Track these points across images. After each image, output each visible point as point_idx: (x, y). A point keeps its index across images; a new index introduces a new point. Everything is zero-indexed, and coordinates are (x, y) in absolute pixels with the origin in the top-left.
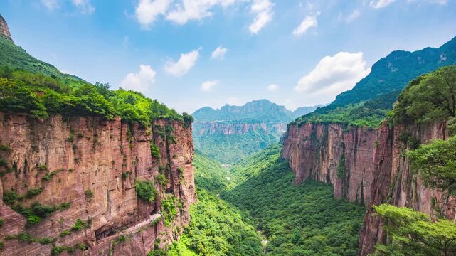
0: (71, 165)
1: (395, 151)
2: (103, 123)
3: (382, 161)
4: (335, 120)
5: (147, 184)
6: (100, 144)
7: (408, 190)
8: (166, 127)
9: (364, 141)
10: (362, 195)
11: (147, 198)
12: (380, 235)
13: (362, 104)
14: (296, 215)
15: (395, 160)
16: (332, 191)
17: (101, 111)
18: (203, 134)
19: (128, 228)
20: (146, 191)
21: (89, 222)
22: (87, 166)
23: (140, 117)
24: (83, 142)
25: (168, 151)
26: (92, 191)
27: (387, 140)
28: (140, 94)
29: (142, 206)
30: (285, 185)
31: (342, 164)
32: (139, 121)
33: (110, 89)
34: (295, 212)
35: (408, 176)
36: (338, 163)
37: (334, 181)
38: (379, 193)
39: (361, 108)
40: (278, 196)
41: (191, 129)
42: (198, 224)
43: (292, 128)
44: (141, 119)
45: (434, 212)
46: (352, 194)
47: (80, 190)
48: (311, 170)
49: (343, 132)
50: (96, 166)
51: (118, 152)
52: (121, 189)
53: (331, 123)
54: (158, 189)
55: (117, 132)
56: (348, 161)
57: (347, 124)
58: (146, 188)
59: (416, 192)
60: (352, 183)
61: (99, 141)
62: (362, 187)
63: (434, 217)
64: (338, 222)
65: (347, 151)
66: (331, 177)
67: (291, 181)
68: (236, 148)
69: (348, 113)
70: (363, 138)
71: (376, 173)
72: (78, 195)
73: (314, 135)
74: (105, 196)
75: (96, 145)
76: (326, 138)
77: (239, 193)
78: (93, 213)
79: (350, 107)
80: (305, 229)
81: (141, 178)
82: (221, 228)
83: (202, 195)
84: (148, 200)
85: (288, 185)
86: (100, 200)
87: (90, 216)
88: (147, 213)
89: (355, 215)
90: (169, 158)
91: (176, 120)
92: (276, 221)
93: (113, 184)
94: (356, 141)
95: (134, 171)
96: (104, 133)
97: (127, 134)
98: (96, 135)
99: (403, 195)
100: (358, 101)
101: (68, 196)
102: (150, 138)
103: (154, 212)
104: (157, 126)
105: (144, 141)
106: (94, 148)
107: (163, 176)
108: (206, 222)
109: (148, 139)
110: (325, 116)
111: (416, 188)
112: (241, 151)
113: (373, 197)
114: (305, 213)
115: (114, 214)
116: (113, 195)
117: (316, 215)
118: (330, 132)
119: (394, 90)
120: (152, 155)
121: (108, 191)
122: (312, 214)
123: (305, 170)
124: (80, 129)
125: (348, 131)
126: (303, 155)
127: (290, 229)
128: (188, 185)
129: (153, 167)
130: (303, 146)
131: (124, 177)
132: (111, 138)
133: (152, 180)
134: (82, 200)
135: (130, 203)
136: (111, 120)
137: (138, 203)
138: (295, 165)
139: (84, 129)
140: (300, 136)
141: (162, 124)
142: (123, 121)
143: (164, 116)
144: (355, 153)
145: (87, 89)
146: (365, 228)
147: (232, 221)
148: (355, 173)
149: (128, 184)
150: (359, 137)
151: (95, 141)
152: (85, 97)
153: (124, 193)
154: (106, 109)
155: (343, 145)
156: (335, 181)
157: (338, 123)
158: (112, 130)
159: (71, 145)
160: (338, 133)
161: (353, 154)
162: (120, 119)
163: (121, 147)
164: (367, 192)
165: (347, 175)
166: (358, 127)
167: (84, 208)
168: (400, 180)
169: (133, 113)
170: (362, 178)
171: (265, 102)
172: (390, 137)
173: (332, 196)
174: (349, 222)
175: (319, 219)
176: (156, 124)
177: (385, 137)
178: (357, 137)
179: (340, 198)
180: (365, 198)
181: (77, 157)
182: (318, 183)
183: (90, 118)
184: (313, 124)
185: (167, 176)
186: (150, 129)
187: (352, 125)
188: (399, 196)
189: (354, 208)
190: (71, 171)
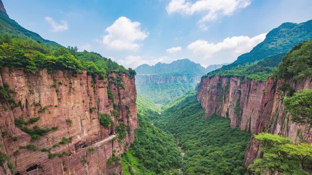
0: (56, 103)
1: (276, 97)
2: (75, 75)
3: (266, 104)
4: (236, 75)
5: (106, 116)
6: (73, 89)
7: (283, 123)
8: (117, 78)
9: (255, 90)
10: (250, 125)
11: (106, 124)
12: (259, 152)
13: (256, 63)
14: (204, 138)
15: (275, 103)
16: (230, 123)
17: (73, 67)
18: (143, 83)
19: (95, 143)
20: (105, 120)
21: (70, 139)
22: (66, 104)
23: (99, 71)
24: (62, 88)
25: (119, 95)
26: (71, 120)
27: (272, 89)
28: (99, 55)
29: (103, 130)
30: (198, 118)
31: (238, 105)
33: (78, 51)
34: (203, 136)
35: (283, 114)
36: (235, 104)
37: (231, 116)
38: (262, 125)
39: (255, 66)
40: (192, 125)
41: (134, 79)
42: (139, 142)
43: (204, 80)
44: (100, 73)
45: (298, 138)
46: (243, 126)
47: (63, 119)
48: (216, 109)
49: (241, 83)
50: (72, 104)
51: (86, 94)
52: (89, 119)
53: (232, 76)
54: (113, 119)
55: (84, 81)
56: (243, 103)
57: (244, 77)
58: (105, 118)
59: (287, 125)
60: (244, 118)
61: (73, 87)
62: (250, 121)
63: (298, 142)
64: (232, 143)
65: (242, 96)
66: (229, 114)
67: (202, 116)
68: (165, 93)
69: (245, 69)
70: (255, 88)
71: (261, 112)
72: (62, 122)
73: (219, 85)
74: (80, 123)
75: (71, 90)
76: (228, 87)
77: (166, 123)
78: (72, 133)
79: (247, 65)
80: (209, 147)
81: (102, 112)
82: (154, 144)
83: (142, 124)
84: (107, 126)
85: (200, 118)
86: (76, 125)
87: (71, 135)
88: (107, 134)
89: (243, 139)
90: (120, 98)
91: (124, 73)
92: (191, 141)
93: (84, 116)
94: (250, 89)
95: (97, 107)
96: (76, 82)
97: (91, 82)
98: (71, 83)
99: (278, 126)
100: (254, 61)
101: (56, 123)
102: (106, 85)
103: (111, 134)
104: (111, 77)
105: (102, 87)
106: (70, 91)
107: (116, 111)
108: (145, 141)
109: (106, 86)
110: (228, 71)
111: (288, 122)
112: (169, 95)
113: (257, 127)
114: (210, 137)
115: (85, 134)
116: (84, 122)
117: (217, 138)
118: (232, 83)
119: (281, 53)
120: (109, 97)
121: (81, 120)
123: (212, 109)
124: (60, 79)
125: (244, 82)
126: (211, 99)
127: (199, 146)
128: (133, 117)
129: (110, 105)
130: (212, 92)
131: (91, 111)
132: (81, 85)
133: (109, 113)
134: (65, 125)
135: (96, 127)
136: (79, 73)
137: (101, 129)
138: (205, 105)
139: (62, 79)
140: (210, 85)
141: (114, 75)
142: (88, 74)
143: (116, 71)
144: (248, 98)
145: (62, 51)
146: (249, 147)
147: (161, 140)
148: (246, 112)
149: (94, 115)
150: (252, 87)
151: (70, 87)
152: (61, 57)
153: (91, 121)
154: (76, 65)
155: (240, 92)
156: (232, 116)
157: (238, 77)
158: (81, 79)
159: (55, 89)
160: (237, 84)
161: (246, 98)
162: (86, 72)
163: (88, 91)
164: (253, 124)
165: (241, 113)
166: (251, 79)
167: (66, 130)
168: (277, 117)
169: (95, 68)
170: (251, 116)
171: (187, 61)
172: (274, 87)
173: (230, 126)
174: (239, 143)
175: (219, 141)
176: (110, 76)
177: (270, 87)
178: (250, 87)
179: (234, 127)
180: (251, 128)
181: (59, 97)
182: (221, 118)
183: (66, 71)
184: (220, 77)
185: (119, 111)
186: (107, 79)
187: (247, 78)
188: (275, 127)
189: (244, 134)
190: (56, 106)
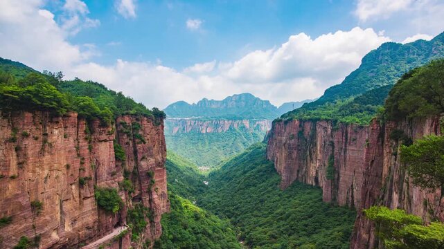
0: (13, 170)
1: (386, 150)
2: (55, 120)
3: (373, 161)
4: (323, 117)
5: (110, 191)
6: (50, 145)
7: (401, 192)
8: (133, 124)
9: (354, 140)
10: (352, 197)
11: (109, 208)
12: (372, 242)
13: (352, 98)
14: (282, 223)
15: (386, 159)
16: (321, 194)
17: (52, 104)
18: (178, 132)
19: (86, 244)
20: (108, 200)
21: (37, 239)
22: (34, 172)
23: (101, 112)
24: (29, 143)
25: (135, 152)
26: (41, 201)
27: (378, 138)
28: (101, 86)
29: (104, 218)
30: (270, 189)
31: (332, 164)
32: (100, 117)
33: (64, 79)
34: (282, 219)
35: (400, 177)
36: (326, 164)
37: (322, 183)
38: (370, 195)
39: (350, 104)
40: (262, 201)
41: (163, 127)
42: (171, 236)
43: (277, 126)
44: (102, 115)
45: (427, 214)
46: (342, 198)
47: (25, 201)
48: (298, 171)
49: (332, 130)
50: (46, 172)
51: (74, 154)
52: (77, 199)
53: (319, 120)
54: (123, 198)
55: (72, 131)
56: (337, 161)
57: (336, 121)
58: (108, 196)
59: (408, 193)
60: (342, 185)
61: (49, 141)
62: (353, 189)
63: (427, 220)
64: (327, 228)
65: (336, 151)
66: (319, 179)
67: (277, 184)
68: (215, 148)
69: (337, 109)
70: (353, 137)
71: (367, 174)
72: (22, 208)
73: (301, 133)
74: (58, 208)
75: (46, 146)
76: (313, 137)
77: (218, 199)
78: (42, 228)
79: (339, 102)
80: (292, 237)
81: (102, 185)
82: (198, 240)
83: (176, 203)
84: (111, 210)
85: (273, 188)
86: (51, 212)
87: (38, 233)
88: (110, 226)
89: (345, 220)
90: (136, 159)
91: (145, 115)
92: (261, 229)
93: (68, 193)
94: (346, 139)
95: (93, 176)
96: (56, 132)
97: (86, 132)
98: (46, 135)
99: (395, 196)
100: (348, 96)
101: (9, 210)
102: (113, 137)
103: (119, 224)
104: (121, 123)
105: (105, 141)
106: (43, 149)
107: (129, 182)
108: (181, 234)
109: (111, 138)
110: (313, 112)
111: (408, 188)
112: (221, 152)
113: (364, 199)
114: (292, 220)
115: (68, 229)
116: (67, 206)
117: (304, 222)
118: (319, 130)
119: (385, 84)
120: (116, 158)
121: (61, 202)
122: (300, 220)
123: (291, 172)
124: (26, 127)
125: (337, 129)
126: (289, 156)
127: (276, 238)
128: (160, 192)
129: (118, 171)
130: (289, 144)
131: (81, 184)
132: (65, 137)
133: (115, 186)
134: (28, 213)
135: (89, 214)
136: (65, 116)
137: (99, 216)
138: (281, 166)
139: (30, 127)
140: (286, 134)
141: (127, 120)
142: (79, 117)
143: (131, 112)
144: (345, 152)
145: (35, 78)
146: (356, 234)
147: (210, 232)
148: (345, 174)
149: (87, 191)
150: (349, 135)
151: (45, 141)
152: (31, 88)
153: (81, 203)
154: (58, 102)
155: (332, 144)
156: (324, 183)
157: (327, 121)
158: (66, 127)
159: (13, 145)
160: (326, 131)
161: (342, 154)
162: (76, 114)
163: (78, 149)
164: (357, 195)
165: (337, 176)
166: (347, 124)
167: (30, 222)
168: (392, 181)
169: (92, 108)
170: (352, 179)
171: (248, 96)
172: (381, 135)
173: (321, 200)
174: (338, 228)
175: (306, 226)
176: (120, 120)
177: (375, 136)
178: (347, 135)
179: (328, 202)
180: (355, 201)
181: (21, 160)
182: (307, 186)
183: (38, 113)
184: (301, 121)
185: (134, 182)
186: (114, 126)
187: (341, 122)
188: (390, 198)
189: (344, 213)
190: (13, 178)
